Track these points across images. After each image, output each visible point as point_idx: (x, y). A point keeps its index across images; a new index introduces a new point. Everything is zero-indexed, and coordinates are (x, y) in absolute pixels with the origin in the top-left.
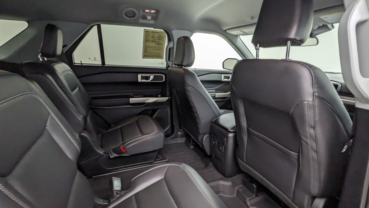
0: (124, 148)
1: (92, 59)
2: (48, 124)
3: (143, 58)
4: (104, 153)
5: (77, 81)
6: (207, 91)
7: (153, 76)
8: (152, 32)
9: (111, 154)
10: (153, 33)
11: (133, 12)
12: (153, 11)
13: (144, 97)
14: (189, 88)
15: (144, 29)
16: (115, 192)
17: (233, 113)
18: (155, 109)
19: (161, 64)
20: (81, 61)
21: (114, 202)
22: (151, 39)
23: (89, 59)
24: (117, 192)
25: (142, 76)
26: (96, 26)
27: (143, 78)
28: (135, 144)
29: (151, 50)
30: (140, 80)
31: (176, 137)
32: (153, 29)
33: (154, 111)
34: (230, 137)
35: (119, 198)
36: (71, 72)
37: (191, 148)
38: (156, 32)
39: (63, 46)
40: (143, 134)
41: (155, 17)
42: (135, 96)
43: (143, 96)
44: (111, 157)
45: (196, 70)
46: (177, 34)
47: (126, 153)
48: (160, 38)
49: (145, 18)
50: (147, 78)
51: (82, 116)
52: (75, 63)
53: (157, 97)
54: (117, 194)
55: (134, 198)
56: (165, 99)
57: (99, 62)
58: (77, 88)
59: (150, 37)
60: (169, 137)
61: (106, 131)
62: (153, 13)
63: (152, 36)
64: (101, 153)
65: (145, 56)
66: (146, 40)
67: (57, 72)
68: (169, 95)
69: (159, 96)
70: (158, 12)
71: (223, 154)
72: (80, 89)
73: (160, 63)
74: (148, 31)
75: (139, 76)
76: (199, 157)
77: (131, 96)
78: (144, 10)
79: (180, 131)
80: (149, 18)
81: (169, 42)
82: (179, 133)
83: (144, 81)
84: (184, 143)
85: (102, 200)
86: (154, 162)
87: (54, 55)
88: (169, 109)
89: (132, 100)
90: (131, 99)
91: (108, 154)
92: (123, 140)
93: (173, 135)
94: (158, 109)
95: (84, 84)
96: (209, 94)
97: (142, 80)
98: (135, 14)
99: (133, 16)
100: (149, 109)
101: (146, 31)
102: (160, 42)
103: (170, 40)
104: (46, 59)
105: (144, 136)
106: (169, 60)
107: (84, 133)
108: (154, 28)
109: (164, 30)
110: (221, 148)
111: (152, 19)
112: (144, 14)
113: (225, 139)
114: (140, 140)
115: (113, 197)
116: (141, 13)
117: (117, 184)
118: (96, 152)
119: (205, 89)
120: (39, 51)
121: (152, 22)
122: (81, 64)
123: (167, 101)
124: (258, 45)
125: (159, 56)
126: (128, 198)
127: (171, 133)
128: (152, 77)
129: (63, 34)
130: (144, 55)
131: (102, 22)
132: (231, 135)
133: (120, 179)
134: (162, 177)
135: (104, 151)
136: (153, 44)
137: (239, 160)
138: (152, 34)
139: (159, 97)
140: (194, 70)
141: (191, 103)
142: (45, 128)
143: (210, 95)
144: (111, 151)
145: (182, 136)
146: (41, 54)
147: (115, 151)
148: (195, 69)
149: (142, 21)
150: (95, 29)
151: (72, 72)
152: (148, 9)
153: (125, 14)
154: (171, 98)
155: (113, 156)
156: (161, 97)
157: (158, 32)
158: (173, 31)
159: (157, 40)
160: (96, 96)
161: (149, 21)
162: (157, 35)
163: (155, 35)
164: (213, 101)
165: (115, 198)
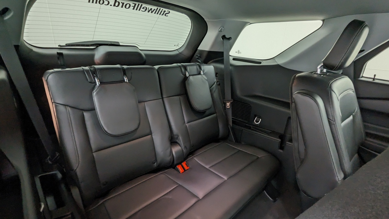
5: (355, 104)
20: (375, 75)
36: (352, 92)
52: (362, 77)
58: (351, 117)
67: (333, 93)
120: (322, 60)
122: (374, 79)
146: (322, 64)
151: (354, 92)
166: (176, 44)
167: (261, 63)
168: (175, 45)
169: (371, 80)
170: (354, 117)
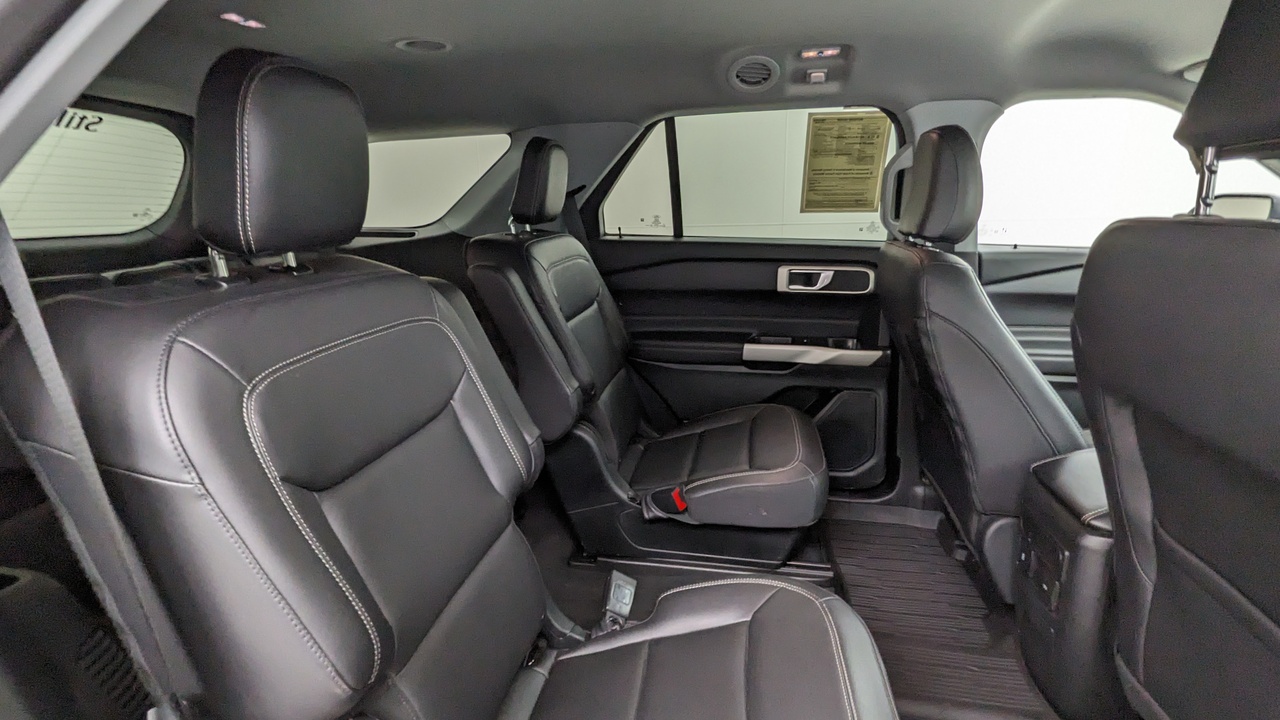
0: (683, 499)
1: (650, 220)
2: (457, 395)
3: (802, 211)
4: (633, 499)
5: (598, 282)
6: (1014, 341)
7: (832, 273)
8: (839, 120)
9: (649, 509)
10: (842, 124)
11: (765, 66)
12: (829, 52)
13: (794, 342)
14: (933, 326)
15: (810, 115)
16: (609, 614)
17: (1094, 449)
18: (829, 389)
19: (868, 228)
20: (619, 229)
21: (598, 640)
22: (834, 144)
23: (642, 220)
24: (616, 616)
25: (791, 274)
26: (663, 122)
27: (793, 279)
28: (717, 490)
29: (834, 183)
30: (782, 285)
31: (905, 501)
32: (841, 109)
33: (826, 395)
34: (1086, 548)
35: (613, 635)
36: (583, 262)
37: (958, 557)
38: (851, 119)
39: (567, 193)
40: (752, 467)
41: (839, 72)
42: (762, 338)
43: (790, 339)
44: (646, 516)
45: (1019, 250)
46: (926, 118)
47: (690, 515)
48: (869, 137)
49: (803, 77)
50: (809, 280)
51: (576, 384)
52: (606, 234)
53: (840, 345)
54: (615, 622)
55: (645, 652)
56: (870, 356)
57: (666, 231)
58: (595, 305)
59: (829, 139)
60: (875, 497)
61: (662, 437)
62: (832, 57)
63: (837, 133)
64: (624, 496)
65: (809, 205)
66: (815, 150)
67: (535, 264)
68: (887, 344)
69: (850, 343)
70: (846, 51)
71: (1054, 615)
72: (601, 308)
73: (863, 227)
74: (823, 120)
75: (783, 273)
76: (980, 603)
77: (753, 338)
78: (799, 54)
79: (924, 485)
80: (818, 75)
81: (901, 147)
82: (919, 490)
83: (797, 288)
84: (933, 531)
85: (571, 624)
86: (779, 567)
87: (540, 217)
88: (881, 395)
89: (751, 351)
90: (747, 347)
91: (640, 504)
92: (692, 471)
93: (888, 494)
94: (838, 391)
95: (617, 293)
96: (1022, 353)
97: (791, 287)
98: (770, 70)
99: (764, 79)
100: (809, 388)
101: (816, 121)
102: (869, 150)
103: (902, 142)
104: (528, 228)
105: (755, 473)
106: (897, 216)
107: (582, 430)
108: (846, 106)
109: (883, 110)
110: (1045, 587)
111: (829, 78)
112: (801, 65)
113: (1067, 553)
114: (742, 483)
115: (600, 625)
116: (791, 65)
117: (623, 596)
118: (609, 490)
119: (1006, 331)
121: (833, 88)
122: (620, 235)
123: (877, 364)
124: (1210, 152)
125: (860, 204)
126: (633, 645)
127: (882, 483)
128: (826, 275)
129: (569, 160)
130: (807, 200)
131: (677, 112)
132: (1094, 543)
133: (635, 582)
134: (743, 617)
135: (631, 494)
136: (841, 162)
137: (1120, 662)
138: (836, 127)
139: (848, 348)
140: (1011, 249)
141: (939, 384)
142: (447, 403)
143: (1030, 355)
144: (649, 499)
145: (927, 504)
146: (513, 217)
147: (660, 500)
148: (1015, 246)
149: (795, 90)
150: (659, 134)
151: (588, 260)
152: (809, 48)
153: (738, 76)
154: (895, 356)
155: (651, 515)
156: (857, 349)
157: (862, 119)
158: (916, 107)
159: (858, 146)
160: (645, 329)
161: (817, 86)
162: (856, 127)
163: (850, 129)
164: (1043, 381)
165: (602, 631)
166: (140, 210)
167: (413, 234)
168: (135, 215)
169: (617, 238)
170: (599, 304)
